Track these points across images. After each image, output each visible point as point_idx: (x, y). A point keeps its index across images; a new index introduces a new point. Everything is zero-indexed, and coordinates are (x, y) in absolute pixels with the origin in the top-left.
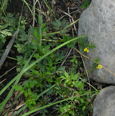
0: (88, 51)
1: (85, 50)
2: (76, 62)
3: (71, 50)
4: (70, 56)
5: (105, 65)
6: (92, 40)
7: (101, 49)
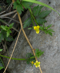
0: (38, 32)
1: (35, 28)
2: (8, 34)
3: (11, 13)
4: (4, 19)
5: (45, 67)
6: (52, 23)
7: (55, 44)
